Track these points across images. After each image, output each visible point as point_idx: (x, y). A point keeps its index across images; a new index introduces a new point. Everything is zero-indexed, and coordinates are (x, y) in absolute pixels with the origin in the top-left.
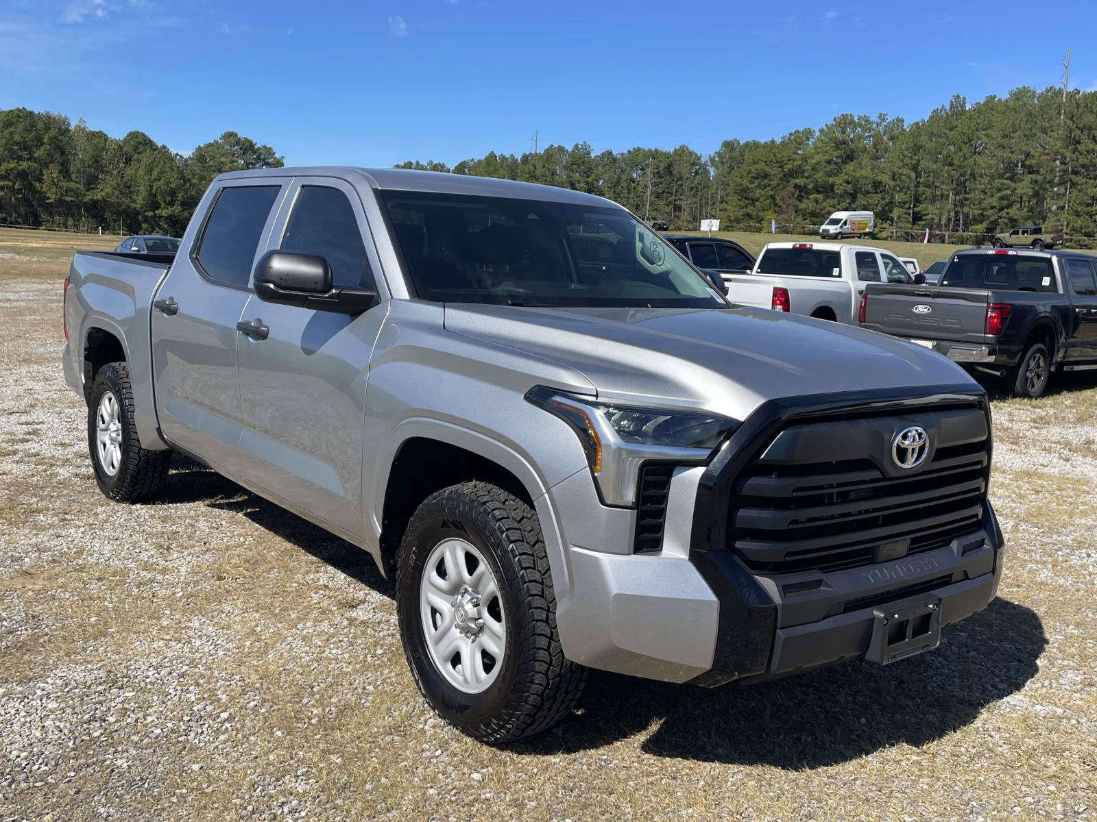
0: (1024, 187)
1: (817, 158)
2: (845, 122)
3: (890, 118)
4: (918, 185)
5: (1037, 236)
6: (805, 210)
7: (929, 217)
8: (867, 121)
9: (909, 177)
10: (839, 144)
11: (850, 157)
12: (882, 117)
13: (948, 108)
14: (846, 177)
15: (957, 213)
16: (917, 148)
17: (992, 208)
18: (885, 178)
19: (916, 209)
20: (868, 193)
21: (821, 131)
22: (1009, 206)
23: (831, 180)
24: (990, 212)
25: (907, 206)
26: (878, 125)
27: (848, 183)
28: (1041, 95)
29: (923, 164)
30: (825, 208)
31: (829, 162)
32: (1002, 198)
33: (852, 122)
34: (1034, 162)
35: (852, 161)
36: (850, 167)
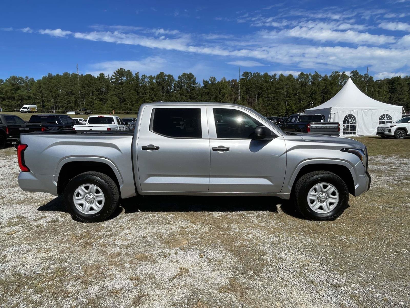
0: (73, 98)
1: (7, 88)
2: (14, 78)
3: (29, 78)
4: (42, 97)
5: (86, 111)
6: (5, 104)
7: (47, 106)
8: (22, 78)
9: (39, 95)
10: (13, 85)
11: (18, 89)
12: (27, 78)
13: (47, 76)
14: (18, 95)
15: (55, 105)
16: (40, 87)
17: (65, 104)
18: (31, 95)
19: (43, 104)
20: (27, 99)
21: (6, 80)
22: (70, 103)
23: (13, 95)
24: (65, 105)
25: (40, 103)
26: (26, 80)
27: (19, 96)
28: (71, 75)
29: (43, 92)
30: (12, 104)
31: (11, 90)
32: (68, 101)
33: (17, 78)
34: (74, 92)
35: (19, 90)
36: (19, 92)
